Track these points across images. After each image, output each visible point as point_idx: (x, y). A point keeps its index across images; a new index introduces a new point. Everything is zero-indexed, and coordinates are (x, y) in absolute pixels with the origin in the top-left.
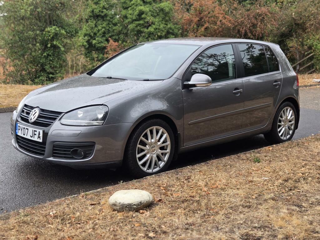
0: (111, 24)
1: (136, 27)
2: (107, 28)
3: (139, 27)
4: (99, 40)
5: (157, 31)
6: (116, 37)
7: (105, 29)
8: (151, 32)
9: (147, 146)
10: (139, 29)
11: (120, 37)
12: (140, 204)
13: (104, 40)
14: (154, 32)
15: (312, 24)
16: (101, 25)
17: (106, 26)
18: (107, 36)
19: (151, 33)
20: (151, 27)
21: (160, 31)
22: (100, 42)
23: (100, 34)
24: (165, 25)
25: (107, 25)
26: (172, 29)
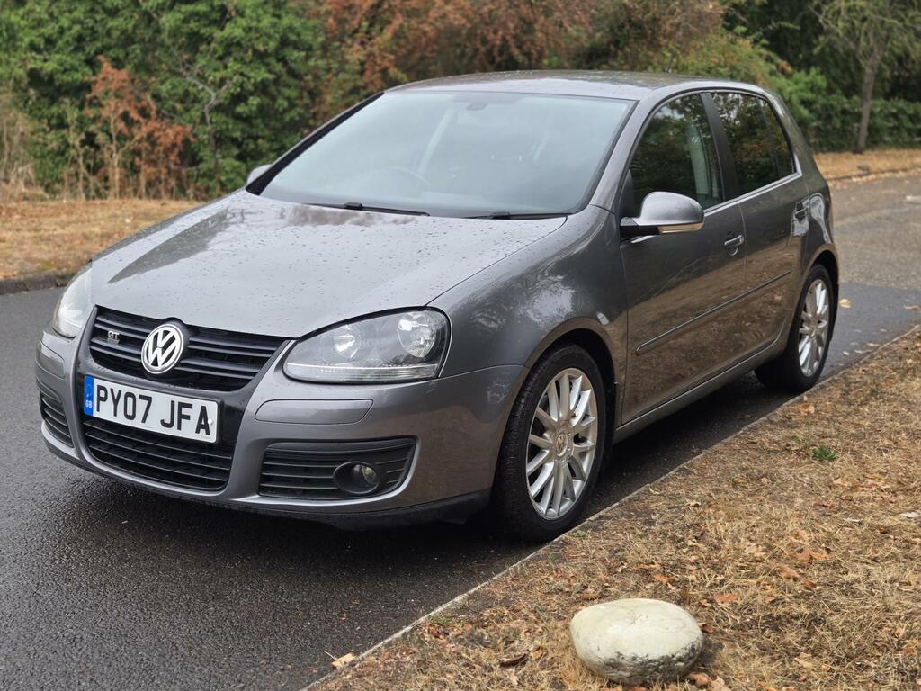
0: (101, 11)
1: (186, 21)
2: (87, 23)
3: (195, 21)
4: (65, 61)
5: (253, 35)
6: (117, 52)
7: (83, 28)
8: (235, 37)
9: (546, 435)
10: (196, 29)
11: (131, 51)
12: (692, 654)
13: (80, 60)
14: (243, 39)
15: (678, 25)
16: (67, 14)
17: (86, 18)
18: (90, 49)
19: (235, 41)
20: (233, 25)
21: (261, 36)
22: (69, 67)
23: (67, 42)
24: (275, 20)
25: (90, 15)
26: (296, 31)
